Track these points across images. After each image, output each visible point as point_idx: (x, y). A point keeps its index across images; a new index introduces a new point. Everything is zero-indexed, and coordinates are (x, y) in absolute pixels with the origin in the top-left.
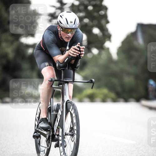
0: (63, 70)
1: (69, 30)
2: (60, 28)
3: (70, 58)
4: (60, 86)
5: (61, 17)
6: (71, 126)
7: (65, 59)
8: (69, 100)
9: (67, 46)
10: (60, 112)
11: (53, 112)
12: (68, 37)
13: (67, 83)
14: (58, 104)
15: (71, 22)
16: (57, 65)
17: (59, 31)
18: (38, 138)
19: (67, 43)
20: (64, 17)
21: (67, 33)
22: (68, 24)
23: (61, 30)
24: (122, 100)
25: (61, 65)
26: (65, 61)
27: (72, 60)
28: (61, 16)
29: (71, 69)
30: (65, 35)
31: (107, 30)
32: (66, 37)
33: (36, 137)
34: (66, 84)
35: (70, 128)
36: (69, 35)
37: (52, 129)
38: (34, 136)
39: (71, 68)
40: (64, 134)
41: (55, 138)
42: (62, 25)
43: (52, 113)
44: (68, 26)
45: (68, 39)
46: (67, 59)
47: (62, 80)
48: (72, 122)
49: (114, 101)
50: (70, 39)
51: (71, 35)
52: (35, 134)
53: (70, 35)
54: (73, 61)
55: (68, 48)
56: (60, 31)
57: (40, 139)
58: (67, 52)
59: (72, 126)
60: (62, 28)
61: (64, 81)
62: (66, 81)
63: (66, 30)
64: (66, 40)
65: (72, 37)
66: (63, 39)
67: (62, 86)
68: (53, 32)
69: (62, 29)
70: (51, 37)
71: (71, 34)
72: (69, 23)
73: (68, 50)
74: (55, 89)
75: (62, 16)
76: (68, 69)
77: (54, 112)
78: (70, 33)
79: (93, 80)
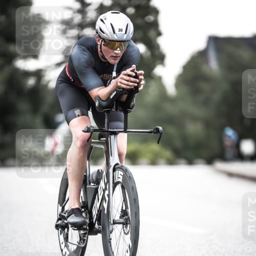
0: (107, 113)
1: (117, 44)
2: (100, 41)
3: (120, 91)
4: (102, 139)
5: (102, 23)
6: (122, 207)
7: (111, 94)
8: (119, 163)
9: (113, 71)
10: (102, 184)
11: (90, 184)
12: (114, 55)
13: (115, 133)
14: (99, 170)
15: (121, 30)
16: (97, 104)
17: (99, 46)
18: (64, 229)
19: (113, 65)
20: (107, 22)
21: (113, 48)
22: (114, 33)
23: (103, 43)
24: (183, 161)
25: (104, 104)
26: (111, 97)
27: (122, 95)
28: (102, 20)
29: (121, 111)
30: (109, 53)
31: (158, 47)
32: (112, 56)
33: (62, 227)
34: (112, 137)
35: (121, 212)
36: (116, 52)
37: (88, 213)
38: (57, 227)
39: (120, 109)
40: (112, 223)
41: (95, 230)
42: (105, 35)
43: (88, 186)
44: (115, 37)
45: (115, 60)
46: (114, 94)
47: (106, 128)
48: (124, 200)
49: (171, 163)
50: (119, 59)
51: (120, 52)
52: (60, 222)
53: (118, 51)
54: (125, 97)
55: (114, 74)
56: (101, 46)
57: (68, 231)
58: (113, 81)
59: (124, 208)
60: (104, 40)
61: (110, 132)
62: (112, 130)
63: (111, 44)
64: (111, 61)
65: (121, 55)
66: (106, 59)
67: (105, 139)
68: (88, 49)
69: (105, 42)
70: (85, 57)
71: (120, 50)
72: (117, 31)
73: (114, 78)
74: (92, 145)
75: (104, 21)
76: (116, 110)
77: (92, 184)
78: (118, 49)
79: (160, 128)
